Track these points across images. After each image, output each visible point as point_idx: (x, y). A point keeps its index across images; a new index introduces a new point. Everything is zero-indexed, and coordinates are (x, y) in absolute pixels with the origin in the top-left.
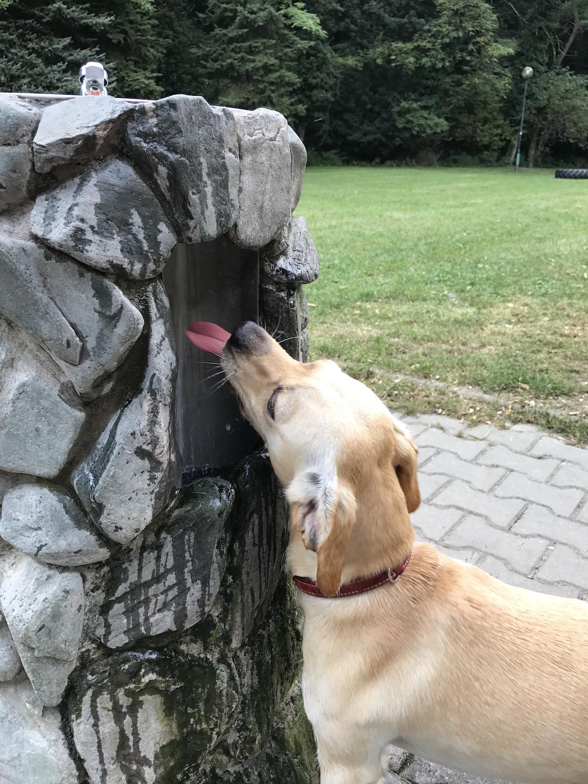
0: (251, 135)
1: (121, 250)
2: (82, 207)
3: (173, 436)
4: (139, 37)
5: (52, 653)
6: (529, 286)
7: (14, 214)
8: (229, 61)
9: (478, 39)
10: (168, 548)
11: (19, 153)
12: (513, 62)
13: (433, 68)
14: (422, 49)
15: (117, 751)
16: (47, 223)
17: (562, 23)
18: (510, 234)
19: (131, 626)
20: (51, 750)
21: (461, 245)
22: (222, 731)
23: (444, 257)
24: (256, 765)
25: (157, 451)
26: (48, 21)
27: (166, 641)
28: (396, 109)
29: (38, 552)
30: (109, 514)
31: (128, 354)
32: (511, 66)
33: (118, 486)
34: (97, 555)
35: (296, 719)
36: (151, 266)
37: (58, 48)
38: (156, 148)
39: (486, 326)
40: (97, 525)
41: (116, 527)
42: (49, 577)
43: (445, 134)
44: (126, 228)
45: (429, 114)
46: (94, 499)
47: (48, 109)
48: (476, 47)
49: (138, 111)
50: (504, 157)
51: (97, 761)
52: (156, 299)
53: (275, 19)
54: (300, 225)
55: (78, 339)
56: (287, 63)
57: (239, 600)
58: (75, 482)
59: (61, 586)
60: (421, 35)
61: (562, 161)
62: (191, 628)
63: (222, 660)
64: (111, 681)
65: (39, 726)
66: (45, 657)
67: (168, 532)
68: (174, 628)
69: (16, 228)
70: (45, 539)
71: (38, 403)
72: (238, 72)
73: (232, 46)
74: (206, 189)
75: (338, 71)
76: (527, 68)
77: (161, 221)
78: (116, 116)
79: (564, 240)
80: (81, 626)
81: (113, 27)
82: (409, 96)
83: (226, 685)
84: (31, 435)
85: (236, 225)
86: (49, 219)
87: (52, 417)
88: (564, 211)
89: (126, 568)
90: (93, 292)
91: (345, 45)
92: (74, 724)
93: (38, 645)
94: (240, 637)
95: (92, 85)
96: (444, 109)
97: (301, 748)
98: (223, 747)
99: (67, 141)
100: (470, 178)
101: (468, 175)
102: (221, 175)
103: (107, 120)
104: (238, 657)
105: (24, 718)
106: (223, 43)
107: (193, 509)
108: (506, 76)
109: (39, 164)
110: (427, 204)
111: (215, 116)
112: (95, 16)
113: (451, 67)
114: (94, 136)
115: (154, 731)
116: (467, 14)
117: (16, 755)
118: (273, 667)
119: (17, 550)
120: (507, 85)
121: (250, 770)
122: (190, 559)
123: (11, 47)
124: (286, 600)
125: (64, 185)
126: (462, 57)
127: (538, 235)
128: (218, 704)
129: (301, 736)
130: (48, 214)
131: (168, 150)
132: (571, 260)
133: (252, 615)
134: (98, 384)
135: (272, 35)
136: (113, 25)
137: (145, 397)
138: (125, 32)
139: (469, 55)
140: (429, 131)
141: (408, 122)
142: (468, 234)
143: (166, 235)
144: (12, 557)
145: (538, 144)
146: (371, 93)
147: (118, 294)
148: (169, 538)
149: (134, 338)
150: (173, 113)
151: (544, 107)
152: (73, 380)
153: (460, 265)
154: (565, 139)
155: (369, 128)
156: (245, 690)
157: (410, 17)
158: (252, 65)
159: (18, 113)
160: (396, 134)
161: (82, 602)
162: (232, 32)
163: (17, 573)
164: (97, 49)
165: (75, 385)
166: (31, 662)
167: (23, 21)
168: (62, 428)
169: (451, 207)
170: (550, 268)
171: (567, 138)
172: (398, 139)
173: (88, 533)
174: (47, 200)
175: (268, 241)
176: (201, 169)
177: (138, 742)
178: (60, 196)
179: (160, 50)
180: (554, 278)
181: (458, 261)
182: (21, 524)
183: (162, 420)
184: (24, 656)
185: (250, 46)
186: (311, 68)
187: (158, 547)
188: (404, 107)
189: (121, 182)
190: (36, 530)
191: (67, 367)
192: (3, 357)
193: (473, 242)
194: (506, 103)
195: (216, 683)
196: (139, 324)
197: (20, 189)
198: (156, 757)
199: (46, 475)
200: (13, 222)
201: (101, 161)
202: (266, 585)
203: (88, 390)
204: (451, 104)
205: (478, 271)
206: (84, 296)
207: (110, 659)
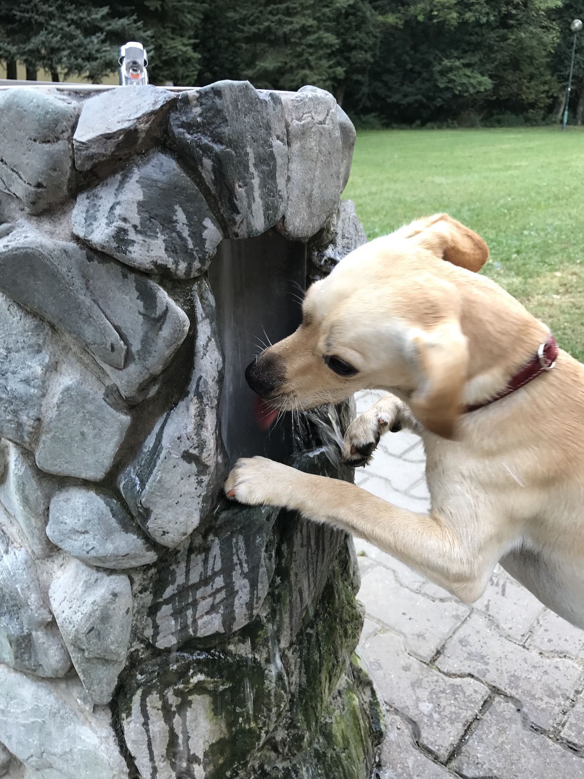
0: (300, 119)
1: (166, 250)
2: (124, 205)
3: (219, 438)
4: (176, 3)
5: (102, 654)
6: (577, 253)
7: (54, 214)
8: (266, 24)
10: (216, 550)
11: (59, 151)
12: (562, 15)
13: (478, 23)
14: (465, 3)
15: (167, 749)
16: (88, 223)
18: (557, 198)
19: (179, 628)
20: (103, 747)
21: (506, 211)
22: (271, 730)
23: (488, 223)
24: (304, 761)
25: (205, 455)
27: (214, 643)
28: (437, 68)
29: (85, 555)
30: (155, 519)
31: (173, 357)
32: (560, 18)
33: (165, 491)
34: (144, 558)
35: (343, 713)
36: (197, 264)
37: (96, 19)
38: (200, 139)
39: (533, 297)
40: (144, 529)
41: (163, 531)
42: (97, 580)
43: (489, 93)
44: (170, 226)
45: (472, 72)
46: (141, 504)
47: (88, 102)
49: (181, 100)
50: (551, 115)
51: (147, 759)
52: (202, 298)
54: (348, 210)
55: (122, 342)
56: (324, 23)
57: (288, 601)
58: (121, 486)
59: (109, 589)
62: (239, 630)
64: (159, 681)
65: (90, 723)
66: (95, 658)
67: (216, 535)
68: (222, 631)
69: (57, 229)
70: (93, 543)
71: (83, 407)
72: (276, 35)
73: (269, 9)
74: (253, 181)
75: (378, 30)
76: (576, 21)
77: (206, 217)
78: (158, 107)
80: (130, 627)
82: (451, 54)
83: (274, 685)
84: (77, 439)
85: (284, 217)
86: (90, 219)
87: (97, 421)
89: (174, 570)
90: (136, 294)
92: (124, 723)
93: (88, 646)
94: (288, 637)
95: (132, 67)
96: (488, 66)
97: (349, 742)
98: (272, 745)
99: (108, 137)
100: (515, 138)
101: (513, 136)
102: (268, 165)
103: (149, 111)
104: (286, 656)
105: (75, 714)
108: (554, 29)
109: (79, 162)
110: (470, 168)
111: (261, 102)
113: (496, 21)
114: (136, 130)
115: (203, 729)
117: (68, 750)
118: (321, 666)
119: (65, 552)
120: (555, 39)
121: (298, 766)
122: (238, 562)
124: (335, 598)
125: (105, 182)
126: (508, 11)
128: (267, 704)
129: (349, 730)
130: (89, 214)
131: (213, 141)
133: (301, 616)
134: (143, 388)
137: (192, 400)
139: (515, 8)
140: (472, 90)
141: (451, 81)
142: (513, 199)
143: (211, 231)
144: (60, 559)
146: (412, 52)
147: (163, 295)
148: (217, 541)
149: (180, 339)
150: (217, 101)
152: (118, 383)
153: (505, 232)
155: (410, 89)
156: (293, 688)
158: (290, 27)
159: (56, 108)
160: (437, 94)
161: (130, 604)
163: (66, 575)
164: (135, 17)
165: (120, 389)
166: (82, 663)
168: (108, 432)
169: (495, 170)
172: (439, 100)
173: (136, 537)
174: (88, 198)
175: (316, 231)
176: (248, 160)
177: (188, 740)
178: (102, 194)
179: (197, 15)
181: (503, 228)
182: (68, 528)
183: (209, 423)
184: (75, 657)
185: (288, 8)
186: (349, 29)
187: (206, 550)
188: (445, 65)
189: (164, 177)
190: (83, 533)
191: (111, 371)
192: (47, 360)
193: (518, 207)
194: (554, 58)
195: (264, 683)
196: (184, 326)
197: (60, 188)
198: (206, 755)
199: (92, 479)
200: (55, 222)
201: (144, 154)
202: (315, 585)
203: (133, 394)
204: (496, 60)
205: (524, 238)
206: (128, 298)
207: (159, 660)
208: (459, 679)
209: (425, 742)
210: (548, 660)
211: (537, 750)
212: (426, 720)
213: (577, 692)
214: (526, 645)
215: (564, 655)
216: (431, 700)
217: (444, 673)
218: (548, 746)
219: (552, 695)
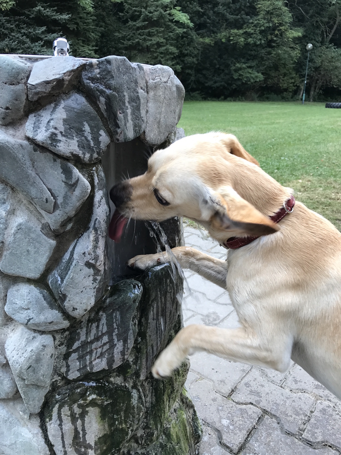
0: (154, 80)
1: (78, 146)
2: (55, 120)
3: (107, 255)
4: (85, 27)
5: (36, 382)
6: (311, 170)
7: (16, 125)
8: (137, 40)
9: (281, 28)
10: (104, 321)
11: (19, 90)
12: (301, 41)
13: (255, 44)
14: (248, 33)
15: (73, 440)
16: (35, 130)
17: (330, 18)
18: (300, 140)
19: (82, 367)
20: (34, 439)
21: (271, 146)
22: (134, 429)
23: (261, 153)
24: (154, 449)
25: (98, 264)
26: (33, 17)
27: (102, 376)
28: (233, 68)
29: (28, 322)
30: (69, 301)
31: (81, 207)
32: (300, 43)
33: (75, 284)
34: (62, 325)
35: (177, 422)
36: (95, 155)
37: (39, 33)
38: (98, 86)
40: (63, 307)
41: (73, 308)
42: (34, 337)
43: (261, 82)
44: (81, 133)
45: (252, 71)
46: (61, 291)
47: (36, 64)
48: (280, 32)
49: (88, 65)
50: (296, 96)
51: (61, 446)
52: (98, 174)
53: (163, 16)
54: (181, 133)
55: (52, 198)
56: (170, 41)
57: (145, 352)
58: (50, 282)
59: (41, 343)
60: (248, 26)
61: (329, 98)
62: (116, 368)
63: (135, 387)
64: (69, 399)
65: (27, 425)
66: (31, 384)
67: (104, 312)
68: (107, 368)
69: (17, 133)
70: (32, 315)
71: (29, 235)
72: (142, 47)
73: (138, 32)
74: (127, 111)
75: (200, 46)
76: (309, 44)
77: (101, 129)
78: (75, 68)
79: (331, 144)
80: (52, 366)
81: (70, 21)
82: (240, 60)
83: (136, 402)
84: (25, 254)
85: (144, 132)
86: (36, 127)
87: (37, 244)
88: (331, 127)
89: (79, 332)
90: (61, 170)
91: (204, 31)
92: (48, 424)
93: (27, 377)
94: (145, 373)
95: (60, 52)
96: (261, 68)
97: (180, 440)
98: (135, 439)
99: (47, 82)
100: (276, 108)
101: (275, 106)
102: (136, 103)
103: (70, 70)
104: (144, 385)
105: (18, 420)
106: (134, 30)
107: (118, 298)
108: (297, 49)
109: (31, 96)
110: (251, 123)
111: (133, 68)
112: (60, 14)
113: (265, 43)
114: (63, 80)
115: (94, 428)
116: (274, 13)
117: (14, 442)
118: (164, 392)
119: (16, 321)
120: (298, 54)
121: (150, 452)
122: (117, 327)
123: (12, 32)
125: (45, 108)
126: (271, 38)
127: (316, 141)
128: (132, 413)
129: (180, 432)
130: (36, 125)
131: (106, 88)
132: (335, 155)
133: (152, 361)
134: (64, 224)
135: (162, 25)
136: (70, 20)
137: (91, 232)
138: (77, 24)
139: (275, 37)
140: (252, 81)
141: (240, 75)
142: (275, 140)
143: (104, 138)
144: (12, 326)
145: (315, 88)
146: (219, 59)
147: (76, 172)
148: (104, 315)
149: (85, 197)
150: (108, 66)
151: (319, 67)
152: (49, 222)
153: (271, 158)
154: (331, 85)
155: (218, 79)
156: (148, 405)
157: (242, 15)
158: (150, 42)
159: (19, 66)
160: (233, 82)
161: (53, 352)
162: (139, 23)
163: (15, 335)
164: (61, 33)
165: (50, 225)
166: (23, 387)
167: (19, 17)
168: (43, 250)
169: (265, 124)
170: (323, 159)
171: (333, 85)
172: (235, 85)
173: (57, 312)
174: (35, 116)
175: (163, 142)
176: (125, 99)
177: (85, 435)
178: (43, 114)
179: (97, 34)
180: (325, 166)
181: (270, 156)
182: (18, 306)
183: (101, 246)
184: (19, 384)
185: (149, 32)
186: (184, 45)
187: (99, 320)
188: (238, 67)
189: (78, 106)
190: (27, 309)
191: (46, 214)
192: (8, 208)
193: (278, 145)
194: (297, 64)
195: (131, 401)
196: (88, 189)
197: (19, 110)
198: (96, 444)
199: (33, 278)
200: (15, 129)
201: (67, 94)
202: (161, 343)
203: (58, 228)
204: (265, 65)
205: (281, 161)
206: (56, 172)
207: (69, 386)
208: (244, 406)
209: (225, 442)
210: (295, 394)
211: (290, 446)
212: (225, 430)
213: (312, 412)
214: (283, 386)
215: (304, 391)
216: (228, 418)
217: (236, 402)
218: (295, 443)
219: (298, 414)
